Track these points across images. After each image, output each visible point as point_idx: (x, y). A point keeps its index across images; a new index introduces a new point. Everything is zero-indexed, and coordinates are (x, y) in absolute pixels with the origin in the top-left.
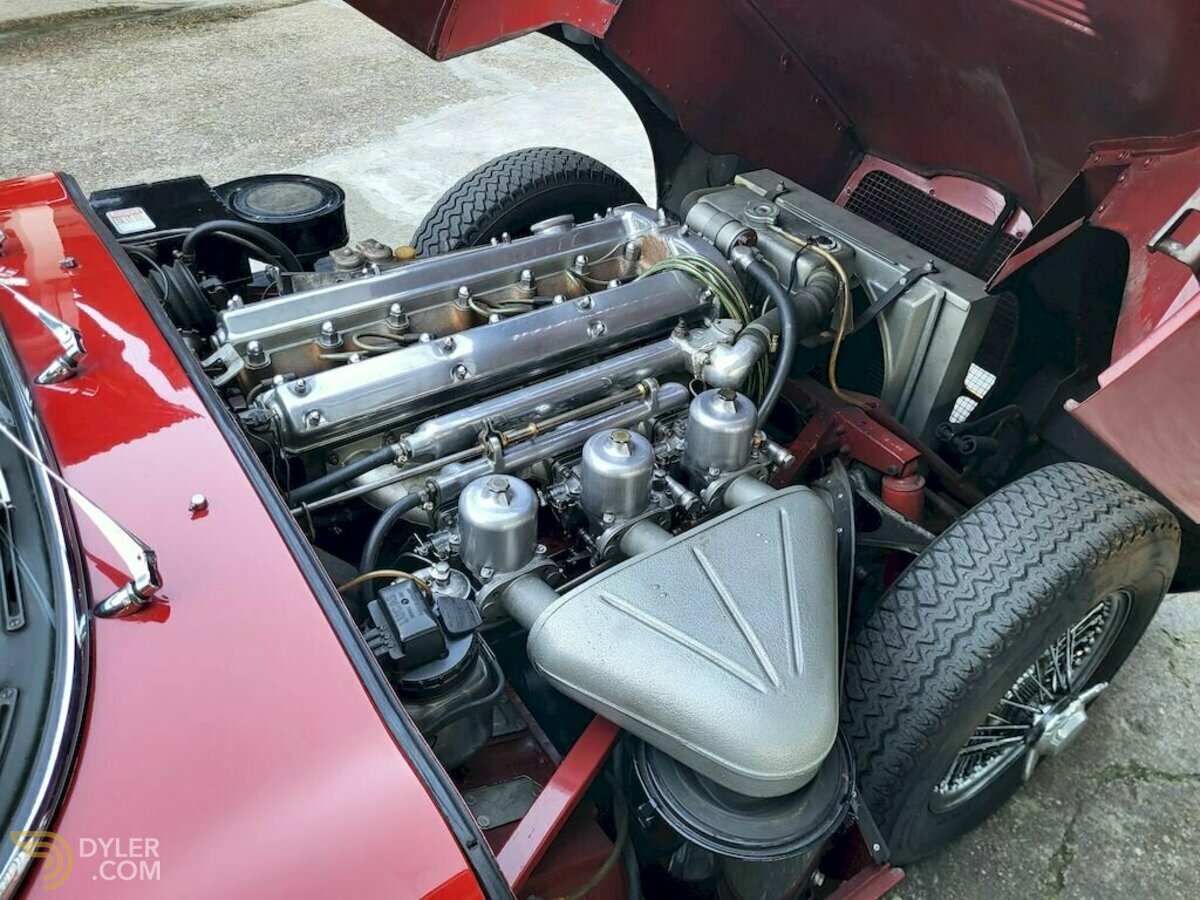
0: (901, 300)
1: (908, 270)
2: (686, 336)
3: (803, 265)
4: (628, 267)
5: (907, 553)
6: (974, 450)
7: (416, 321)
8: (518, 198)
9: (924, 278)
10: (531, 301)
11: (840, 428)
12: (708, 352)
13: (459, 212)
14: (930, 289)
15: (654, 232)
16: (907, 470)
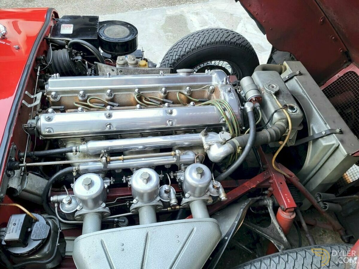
0: (320, 139)
1: (330, 128)
2: (206, 135)
3: (276, 116)
4: (208, 95)
5: (272, 243)
6: (326, 209)
7: (117, 96)
8: (203, 47)
9: (334, 134)
10: (162, 100)
11: (271, 181)
12: (210, 145)
13: (182, 47)
14: (333, 140)
15: (219, 86)
16: (288, 210)
